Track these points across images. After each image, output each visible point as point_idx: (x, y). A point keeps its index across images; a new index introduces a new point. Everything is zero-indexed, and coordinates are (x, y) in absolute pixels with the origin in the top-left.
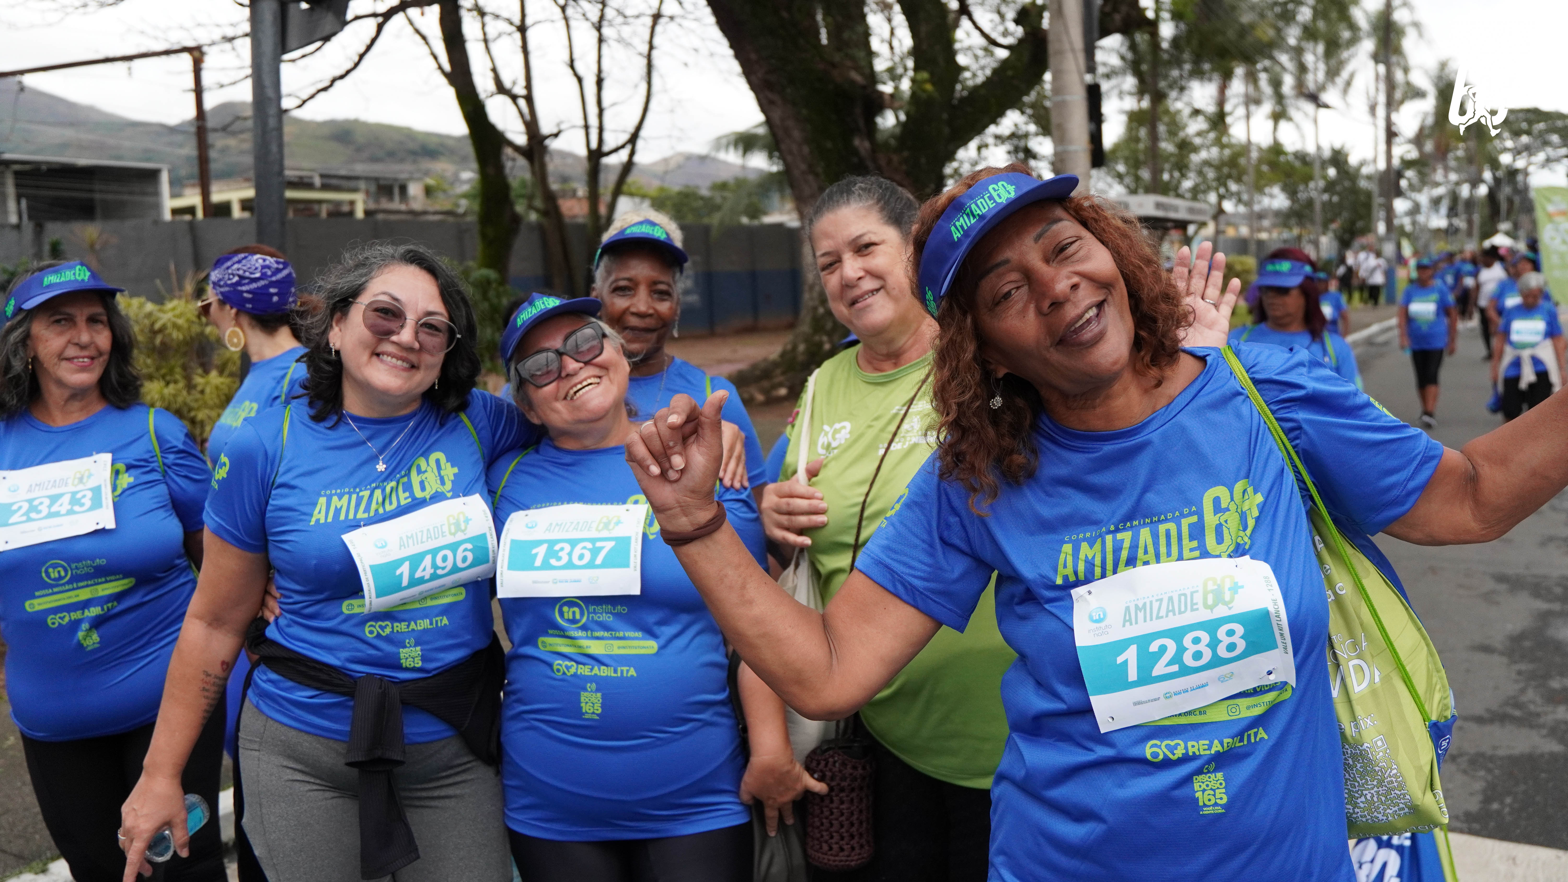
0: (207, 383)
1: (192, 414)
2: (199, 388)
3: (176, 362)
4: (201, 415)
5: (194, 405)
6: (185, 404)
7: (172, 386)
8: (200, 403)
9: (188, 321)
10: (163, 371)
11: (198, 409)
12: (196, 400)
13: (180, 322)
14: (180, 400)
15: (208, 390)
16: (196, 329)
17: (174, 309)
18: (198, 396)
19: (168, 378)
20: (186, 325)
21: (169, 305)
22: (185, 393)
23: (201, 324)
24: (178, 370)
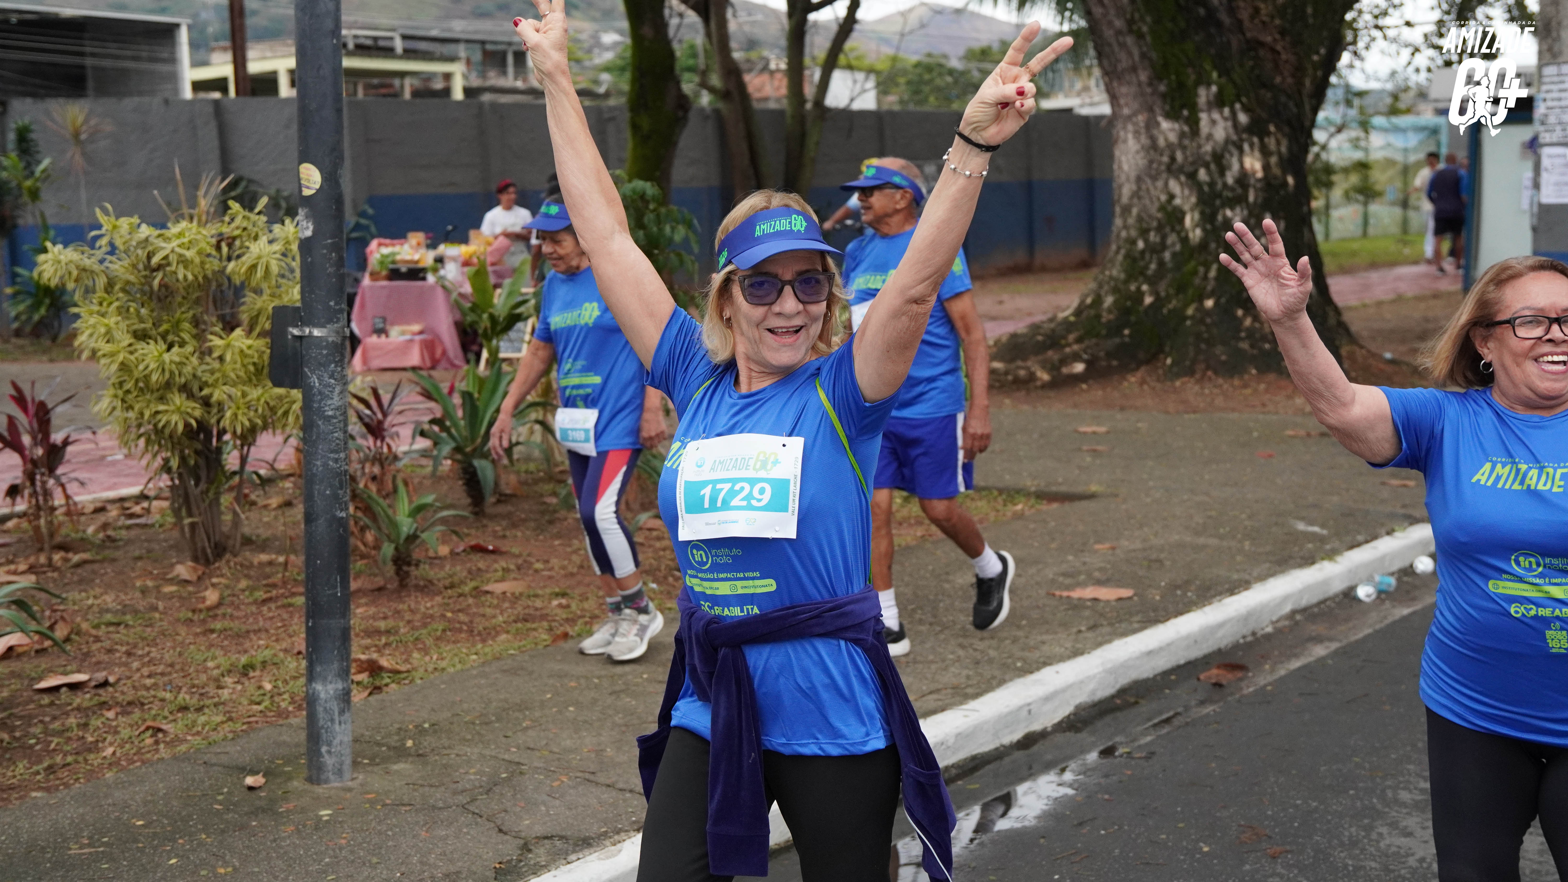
0: (228, 346)
1: (206, 392)
2: (216, 354)
3: (184, 314)
4: (217, 395)
5: (206, 377)
6: (194, 376)
7: (175, 349)
8: (217, 375)
9: (199, 253)
10: (165, 327)
11: (214, 385)
12: (212, 372)
13: (189, 254)
14: (187, 370)
15: (228, 357)
16: (213, 265)
17: (180, 235)
18: (216, 365)
19: (170, 338)
20: (197, 260)
21: (175, 229)
22: (194, 360)
23: (220, 260)
24: (186, 325)
